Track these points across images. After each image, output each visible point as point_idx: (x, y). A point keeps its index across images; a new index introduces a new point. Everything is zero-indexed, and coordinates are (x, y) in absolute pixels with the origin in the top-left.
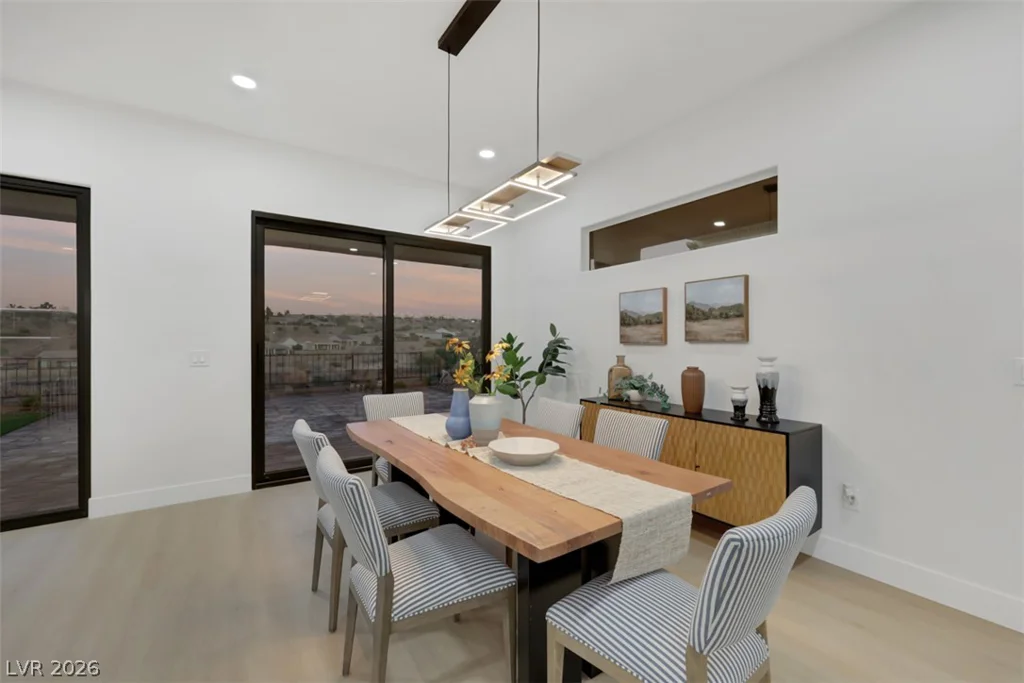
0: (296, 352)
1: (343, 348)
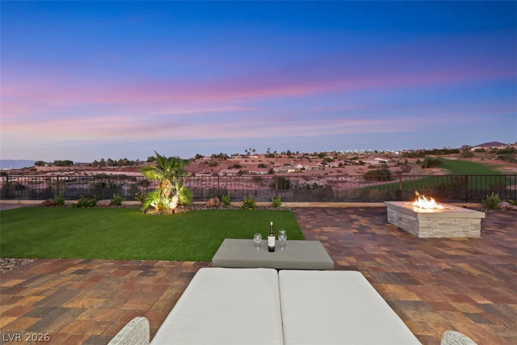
0: (302, 171)
1: (324, 169)
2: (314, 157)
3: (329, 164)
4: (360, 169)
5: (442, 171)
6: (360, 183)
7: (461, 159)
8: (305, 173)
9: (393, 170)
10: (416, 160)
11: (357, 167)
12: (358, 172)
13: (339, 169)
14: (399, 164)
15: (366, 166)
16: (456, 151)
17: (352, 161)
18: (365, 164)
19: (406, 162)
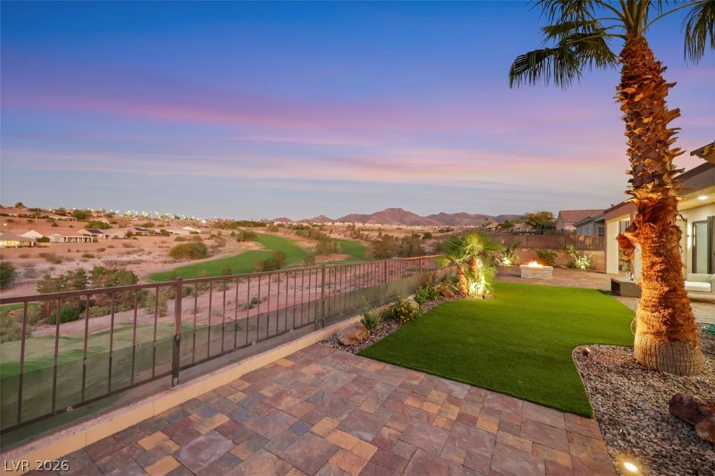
0: (42, 244)
1: (95, 241)
2: (64, 218)
3: (106, 232)
4: (163, 242)
5: (257, 245)
6: (165, 262)
7: (269, 233)
8: (49, 248)
9: (208, 243)
10: (230, 232)
11: (158, 239)
12: (160, 247)
13: (127, 241)
14: (213, 236)
15: (173, 237)
16: (262, 225)
17: (149, 229)
18: (171, 235)
19: (220, 234)
